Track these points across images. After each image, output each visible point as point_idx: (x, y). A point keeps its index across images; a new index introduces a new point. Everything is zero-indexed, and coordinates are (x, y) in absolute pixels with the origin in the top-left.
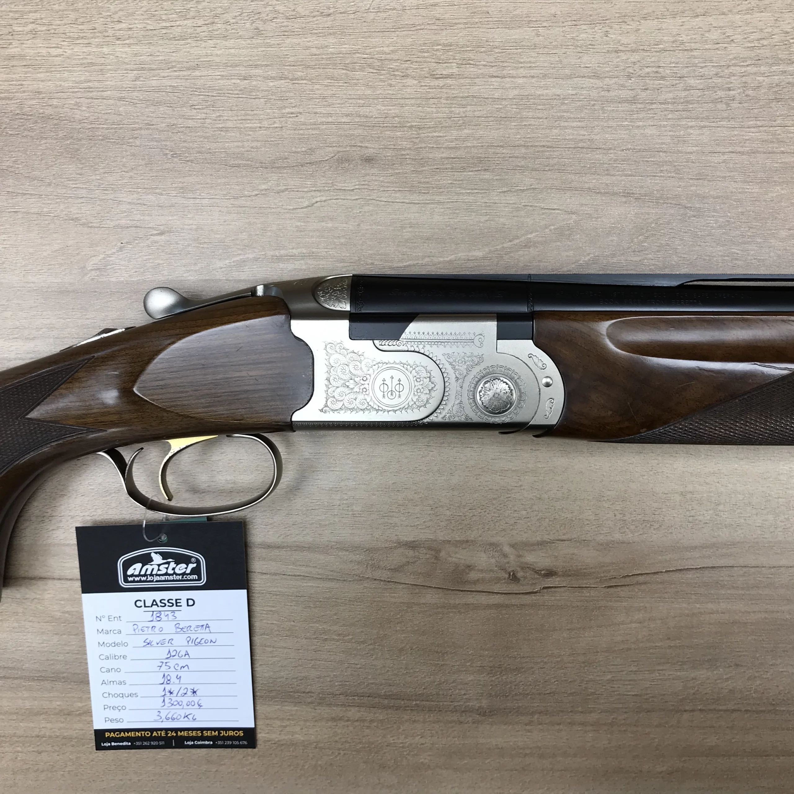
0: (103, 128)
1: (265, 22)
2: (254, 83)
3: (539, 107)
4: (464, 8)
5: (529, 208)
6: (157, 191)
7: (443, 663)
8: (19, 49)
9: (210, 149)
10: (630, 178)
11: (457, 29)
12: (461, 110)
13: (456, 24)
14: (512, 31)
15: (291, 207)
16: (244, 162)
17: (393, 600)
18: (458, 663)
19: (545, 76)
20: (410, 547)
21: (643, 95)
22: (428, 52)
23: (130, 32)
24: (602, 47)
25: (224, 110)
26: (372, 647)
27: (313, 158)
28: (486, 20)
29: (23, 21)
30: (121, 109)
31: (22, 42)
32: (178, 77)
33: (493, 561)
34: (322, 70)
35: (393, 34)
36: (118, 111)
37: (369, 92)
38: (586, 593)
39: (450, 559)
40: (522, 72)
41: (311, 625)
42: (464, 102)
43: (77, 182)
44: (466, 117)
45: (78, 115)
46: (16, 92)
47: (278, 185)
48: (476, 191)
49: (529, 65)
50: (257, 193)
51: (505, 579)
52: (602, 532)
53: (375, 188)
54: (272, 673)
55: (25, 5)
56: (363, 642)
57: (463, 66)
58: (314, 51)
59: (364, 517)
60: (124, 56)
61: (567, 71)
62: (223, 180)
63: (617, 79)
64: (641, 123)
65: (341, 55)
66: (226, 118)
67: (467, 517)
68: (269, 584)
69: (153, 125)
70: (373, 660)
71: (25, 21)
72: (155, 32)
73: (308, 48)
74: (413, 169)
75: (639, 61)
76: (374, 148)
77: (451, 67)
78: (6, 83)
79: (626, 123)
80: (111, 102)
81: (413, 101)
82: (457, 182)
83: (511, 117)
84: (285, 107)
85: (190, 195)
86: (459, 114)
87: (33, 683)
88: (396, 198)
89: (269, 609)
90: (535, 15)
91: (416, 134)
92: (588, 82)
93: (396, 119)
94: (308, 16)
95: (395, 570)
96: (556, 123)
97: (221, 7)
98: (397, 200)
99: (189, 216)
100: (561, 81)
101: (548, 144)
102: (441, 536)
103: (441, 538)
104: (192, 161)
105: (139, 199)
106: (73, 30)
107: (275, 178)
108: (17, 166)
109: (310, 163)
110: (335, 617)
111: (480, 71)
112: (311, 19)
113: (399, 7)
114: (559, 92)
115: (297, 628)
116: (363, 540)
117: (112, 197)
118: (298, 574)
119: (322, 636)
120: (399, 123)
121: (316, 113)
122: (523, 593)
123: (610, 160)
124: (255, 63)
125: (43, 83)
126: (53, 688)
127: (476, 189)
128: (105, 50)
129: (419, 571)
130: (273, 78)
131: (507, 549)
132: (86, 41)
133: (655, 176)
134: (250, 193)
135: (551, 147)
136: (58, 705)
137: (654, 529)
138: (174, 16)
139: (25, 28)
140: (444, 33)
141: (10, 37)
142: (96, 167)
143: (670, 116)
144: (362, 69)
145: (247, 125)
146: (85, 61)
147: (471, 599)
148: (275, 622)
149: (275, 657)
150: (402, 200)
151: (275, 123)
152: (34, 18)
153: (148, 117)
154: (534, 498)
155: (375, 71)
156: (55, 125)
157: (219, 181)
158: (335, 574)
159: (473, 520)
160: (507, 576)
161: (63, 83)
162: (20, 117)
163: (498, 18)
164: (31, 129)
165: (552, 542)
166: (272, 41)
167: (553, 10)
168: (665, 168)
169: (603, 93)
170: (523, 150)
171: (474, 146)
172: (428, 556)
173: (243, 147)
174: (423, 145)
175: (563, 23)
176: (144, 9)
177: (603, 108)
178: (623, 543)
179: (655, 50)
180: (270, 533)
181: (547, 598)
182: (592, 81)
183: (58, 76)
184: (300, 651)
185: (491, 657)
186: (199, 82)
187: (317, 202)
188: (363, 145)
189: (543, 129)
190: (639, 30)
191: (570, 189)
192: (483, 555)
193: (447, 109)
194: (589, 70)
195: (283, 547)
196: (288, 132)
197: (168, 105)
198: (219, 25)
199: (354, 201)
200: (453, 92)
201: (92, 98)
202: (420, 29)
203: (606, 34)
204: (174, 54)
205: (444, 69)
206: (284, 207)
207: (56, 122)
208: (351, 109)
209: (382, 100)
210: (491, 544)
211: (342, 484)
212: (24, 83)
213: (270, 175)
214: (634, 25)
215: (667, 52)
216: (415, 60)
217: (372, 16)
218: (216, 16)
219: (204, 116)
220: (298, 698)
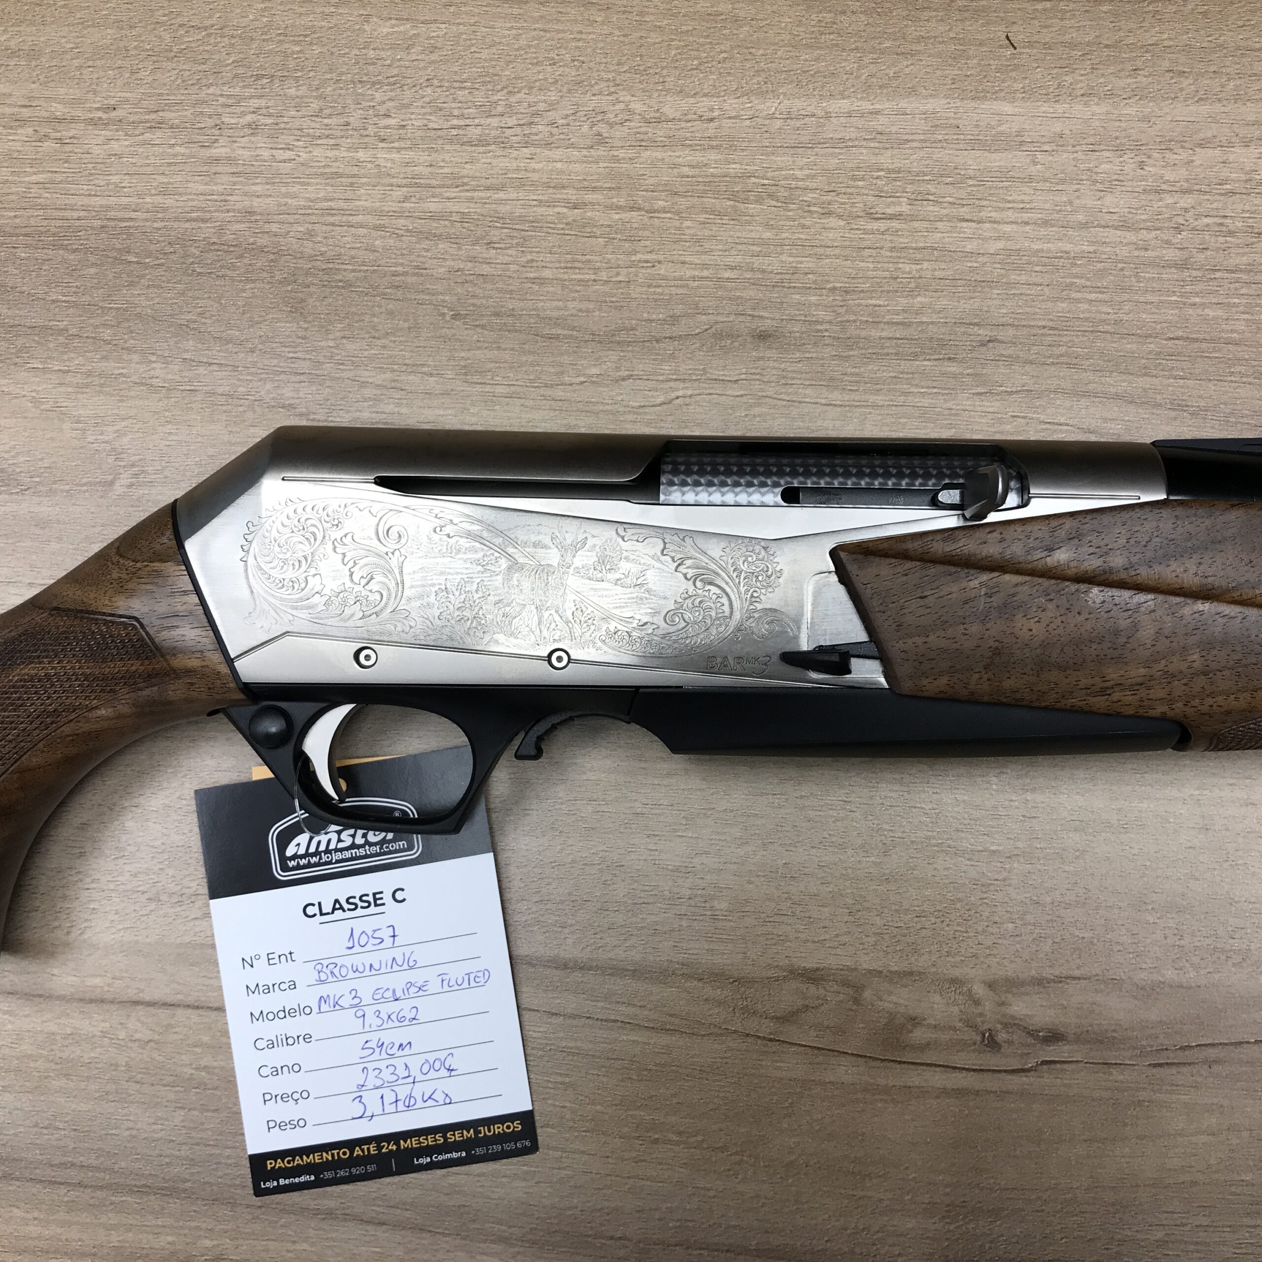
0: (345, 270)
1: (611, 125)
2: (589, 214)
3: (1037, 268)
4: (920, 119)
5: (1019, 420)
6: (425, 369)
7: (862, 1193)
8: (228, 150)
9: (513, 309)
10: (1182, 381)
11: (910, 148)
12: (913, 267)
13: (909, 141)
14: (995, 156)
15: (637, 404)
16: (566, 332)
17: (779, 1074)
18: (890, 1196)
19: (1046, 223)
20: (809, 979)
21: (1201, 257)
22: (863, 179)
23: (401, 131)
24: (1135, 184)
25: (539, 252)
26: (737, 1158)
27: (676, 331)
28: (955, 137)
29: (238, 110)
30: (377, 242)
31: (234, 139)
32: (470, 200)
33: (955, 1010)
34: (696, 199)
35: (809, 152)
36: (373, 245)
37: (768, 235)
38: (1117, 1075)
39: (880, 1003)
40: (1011, 215)
41: (630, 1113)
42: (919, 256)
43: (297, 350)
44: (920, 277)
45: (308, 248)
46: (215, 211)
47: (618, 369)
48: (935, 390)
49: (1021, 206)
50: (582, 379)
51: (975, 1044)
52: (1144, 966)
53: (773, 379)
54: (557, 1200)
55: (244, 87)
56: (723, 1149)
57: (917, 202)
58: (686, 170)
59: (729, 920)
60: (389, 165)
61: (1080, 217)
62: (531, 358)
63: (1159, 232)
64: (1197, 300)
65: (728, 179)
66: (541, 264)
67: (912, 930)
68: (561, 1035)
69: (426, 269)
70: (738, 1183)
71: (243, 109)
72: (439, 133)
73: (675, 166)
74: (834, 353)
75: (1192, 207)
76: (773, 319)
77: (900, 204)
78: (202, 198)
79: (1174, 298)
80: (365, 231)
81: (837, 251)
82: (905, 376)
83: (993, 282)
84: (635, 252)
85: (476, 379)
86: (909, 273)
87: (129, 1199)
88: (805, 396)
89: (559, 1079)
90: (1030, 133)
91: (841, 301)
92: (1113, 235)
93: (810, 276)
94: (680, 120)
95: (783, 1019)
96: (1064, 293)
97: (545, 101)
98: (808, 400)
99: (472, 411)
100: (1071, 232)
101: (1050, 324)
102: (866, 962)
103: (865, 966)
104: (483, 327)
105: (394, 381)
106: (313, 125)
107: (614, 358)
108: (203, 320)
109: (670, 338)
110: (675, 1100)
111: (945, 212)
112: (683, 125)
113: (820, 113)
114: (1068, 247)
115: (606, 1117)
116: (729, 961)
117: (350, 375)
118: (612, 1017)
119: (649, 1134)
120: (815, 282)
121: (683, 263)
122: (1005, 1071)
123: (1150, 352)
124: (593, 185)
125: (259, 200)
126: (163, 1209)
127: (934, 387)
128: (361, 155)
129: (826, 1023)
130: (619, 208)
131: (979, 990)
132: (332, 142)
133: (1221, 381)
134: (574, 380)
135: (1056, 329)
136: (169, 1243)
137: (1234, 965)
138: (471, 110)
139: (241, 120)
140: (889, 153)
141: (217, 132)
142: (331, 328)
143: (1243, 291)
144: (759, 200)
145: (574, 277)
146: (327, 170)
147: (915, 1078)
148: (568, 1104)
149: (564, 1169)
150: (814, 400)
151: (618, 274)
152: (256, 105)
153: (419, 256)
154: (1028, 901)
155: (780, 204)
156: (272, 261)
157: (524, 359)
158: (677, 1021)
159: (922, 935)
160: (979, 1038)
161: (290, 201)
162: (216, 247)
163: (972, 135)
164: (233, 267)
165: (1060, 980)
166: (621, 154)
167: (1058, 127)
168: (1238, 369)
169: (1136, 253)
170: (1011, 332)
171: (932, 323)
172: (841, 997)
173: (565, 308)
174: (852, 318)
175: (1074, 146)
176: (427, 99)
177: (1136, 275)
178: (1181, 986)
179: (1218, 191)
180: (570, 941)
181: (1047, 1080)
182: (1119, 233)
183: (283, 190)
184: (610, 1160)
185: (947, 1186)
186: (504, 209)
187: (677, 398)
188: (756, 314)
189: (1043, 301)
190: (1192, 161)
191: (1086, 394)
192: (937, 998)
193: (891, 265)
194: (1115, 217)
195: (590, 969)
196: (639, 289)
197: (452, 240)
198: (540, 127)
199: (738, 399)
200: (901, 240)
201: (333, 225)
202: (852, 147)
203: (1141, 165)
204: (467, 166)
205: (889, 205)
206: (624, 403)
207: (272, 257)
208: (739, 259)
209: (789, 247)
210: (954, 981)
211: (697, 861)
212: (228, 198)
213: (606, 353)
214: (1184, 155)
215: (1238, 196)
216: (843, 190)
217: (778, 123)
218: (537, 114)
219: (507, 259)
220: (601, 1248)
